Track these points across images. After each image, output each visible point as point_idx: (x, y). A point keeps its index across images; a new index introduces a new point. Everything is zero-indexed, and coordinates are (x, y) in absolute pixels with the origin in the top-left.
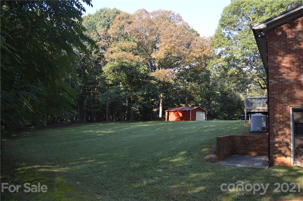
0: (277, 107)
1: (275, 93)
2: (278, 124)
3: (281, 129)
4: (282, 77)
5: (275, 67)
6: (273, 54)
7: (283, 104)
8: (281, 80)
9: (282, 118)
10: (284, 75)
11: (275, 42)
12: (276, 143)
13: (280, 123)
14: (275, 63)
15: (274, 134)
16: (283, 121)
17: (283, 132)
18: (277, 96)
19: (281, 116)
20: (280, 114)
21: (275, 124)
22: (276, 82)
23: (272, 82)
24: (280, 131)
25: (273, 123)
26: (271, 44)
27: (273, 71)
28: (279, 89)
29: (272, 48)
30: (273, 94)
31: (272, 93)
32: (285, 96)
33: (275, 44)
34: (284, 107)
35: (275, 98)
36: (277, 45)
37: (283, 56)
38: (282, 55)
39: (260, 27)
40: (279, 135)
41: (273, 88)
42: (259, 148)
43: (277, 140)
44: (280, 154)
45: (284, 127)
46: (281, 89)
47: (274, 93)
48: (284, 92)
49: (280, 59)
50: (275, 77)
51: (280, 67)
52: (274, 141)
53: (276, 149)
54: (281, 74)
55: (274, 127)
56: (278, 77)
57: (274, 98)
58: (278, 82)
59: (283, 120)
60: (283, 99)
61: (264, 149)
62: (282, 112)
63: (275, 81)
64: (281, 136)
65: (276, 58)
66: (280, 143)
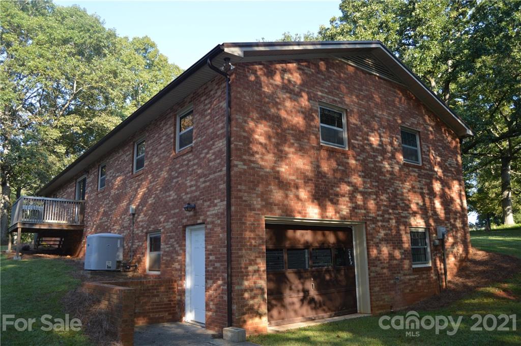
0: (246, 217)
1: (243, 187)
2: (249, 252)
3: (253, 260)
4: (254, 159)
5: (245, 137)
6: (242, 112)
7: (255, 211)
8: (252, 165)
9: (254, 239)
10: (257, 156)
11: (245, 90)
12: (246, 290)
13: (251, 250)
14: (245, 131)
15: (242, 272)
16: (255, 246)
17: (256, 267)
18: (246, 194)
19: (252, 235)
20: (251, 231)
21: (244, 251)
22: (245, 167)
23: (239, 166)
24: (251, 264)
25: (241, 249)
26: (239, 92)
27: (241, 144)
28: (250, 182)
29: (240, 99)
30: (240, 191)
31: (239, 187)
32: (257, 197)
33: (245, 94)
34: (257, 216)
35: (244, 199)
36: (248, 98)
37: (257, 121)
38: (255, 118)
39: (232, 51)
40: (250, 274)
41: (241, 177)
42: (151, 307)
43: (246, 283)
44: (251, 313)
45: (256, 257)
46: (253, 182)
47: (242, 189)
48: (257, 189)
49: (252, 124)
50: (244, 157)
51: (251, 140)
52: (243, 287)
53: (245, 303)
54: (253, 155)
55: (241, 257)
56: (248, 157)
57: (241, 198)
58: (247, 168)
59: (255, 242)
60: (255, 203)
61: (161, 308)
62: (254, 228)
63: (244, 165)
64: (253, 275)
65: (246, 122)
66: (251, 289)
